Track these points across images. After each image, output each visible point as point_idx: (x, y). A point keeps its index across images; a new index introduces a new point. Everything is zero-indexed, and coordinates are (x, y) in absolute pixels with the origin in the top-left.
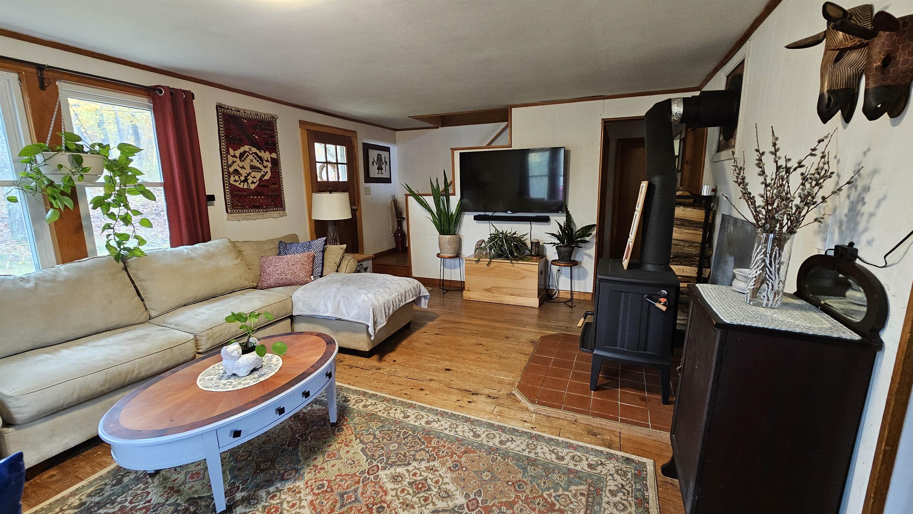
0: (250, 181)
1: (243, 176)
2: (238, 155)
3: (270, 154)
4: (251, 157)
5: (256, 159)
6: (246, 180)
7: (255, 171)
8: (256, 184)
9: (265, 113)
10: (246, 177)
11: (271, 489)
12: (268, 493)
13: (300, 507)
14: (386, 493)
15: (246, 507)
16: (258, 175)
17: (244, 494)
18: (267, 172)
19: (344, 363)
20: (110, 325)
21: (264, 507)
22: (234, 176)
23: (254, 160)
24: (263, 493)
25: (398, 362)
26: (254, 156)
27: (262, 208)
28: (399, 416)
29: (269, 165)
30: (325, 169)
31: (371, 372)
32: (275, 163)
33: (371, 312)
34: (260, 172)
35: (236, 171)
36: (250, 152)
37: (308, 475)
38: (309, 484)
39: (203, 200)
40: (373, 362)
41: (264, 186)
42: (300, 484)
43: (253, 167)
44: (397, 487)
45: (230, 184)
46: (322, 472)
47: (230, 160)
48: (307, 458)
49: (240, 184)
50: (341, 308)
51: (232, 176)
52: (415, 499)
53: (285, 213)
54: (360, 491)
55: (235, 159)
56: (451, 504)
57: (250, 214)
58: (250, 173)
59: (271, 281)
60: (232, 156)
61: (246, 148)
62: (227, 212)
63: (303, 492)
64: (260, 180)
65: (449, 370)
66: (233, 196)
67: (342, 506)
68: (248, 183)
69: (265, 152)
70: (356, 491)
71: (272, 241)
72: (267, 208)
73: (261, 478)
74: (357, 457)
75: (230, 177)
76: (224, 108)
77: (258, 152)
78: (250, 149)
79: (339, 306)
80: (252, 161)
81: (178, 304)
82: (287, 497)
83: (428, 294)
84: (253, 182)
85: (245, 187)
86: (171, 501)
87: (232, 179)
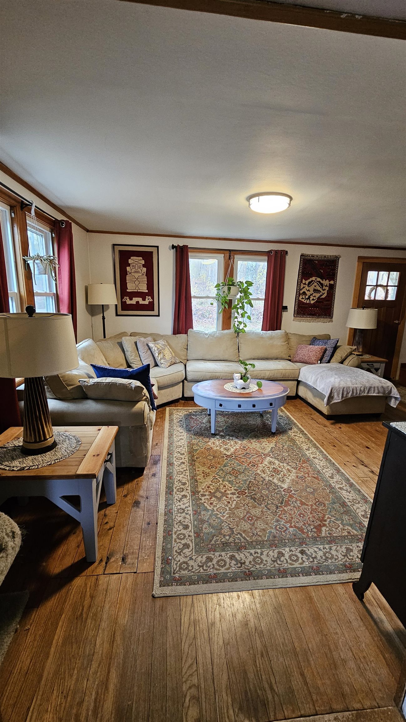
0: (311, 299)
1: (308, 296)
2: (307, 283)
3: (329, 281)
4: (315, 284)
5: (318, 285)
6: (309, 298)
7: (316, 293)
8: (315, 301)
9: (331, 255)
10: (309, 296)
11: (231, 438)
12: (229, 438)
13: (232, 448)
14: (262, 463)
15: (220, 437)
16: (318, 295)
17: (223, 434)
18: (324, 293)
19: (311, 416)
20: (225, 359)
21: (224, 441)
22: (302, 296)
23: (317, 286)
24: (227, 437)
25: (342, 429)
26: (317, 283)
27: (316, 316)
28: (305, 447)
29: (327, 288)
30: (374, 291)
31: (319, 426)
32: (332, 288)
33: (330, 389)
34: (320, 293)
35: (304, 292)
36: (316, 281)
37: (245, 442)
38: (242, 444)
39: (280, 307)
40: (327, 423)
41: (319, 302)
42: (240, 442)
43: (315, 291)
44: (268, 465)
45: (299, 300)
46: (250, 444)
47: (302, 286)
48: (250, 437)
49: (305, 300)
50: (317, 381)
51: (301, 296)
52: (269, 473)
53: (332, 320)
54: (255, 457)
55: (305, 286)
56: (279, 484)
57: (307, 318)
58: (312, 294)
59: (297, 359)
60: (303, 284)
61: (314, 278)
62: (294, 316)
63: (238, 445)
64: (319, 298)
65: (368, 448)
66: (299, 307)
67: (244, 456)
68: (310, 300)
69: (326, 280)
70: (253, 456)
71: (310, 336)
72: (319, 316)
73: (232, 433)
74: (267, 448)
75: (299, 296)
76: (305, 256)
77: (321, 280)
78: (316, 279)
79: (317, 380)
80: (315, 286)
81: (251, 358)
82: (232, 443)
83: (398, 396)
84: (313, 300)
85: (308, 302)
86: (207, 424)
87: (301, 297)
